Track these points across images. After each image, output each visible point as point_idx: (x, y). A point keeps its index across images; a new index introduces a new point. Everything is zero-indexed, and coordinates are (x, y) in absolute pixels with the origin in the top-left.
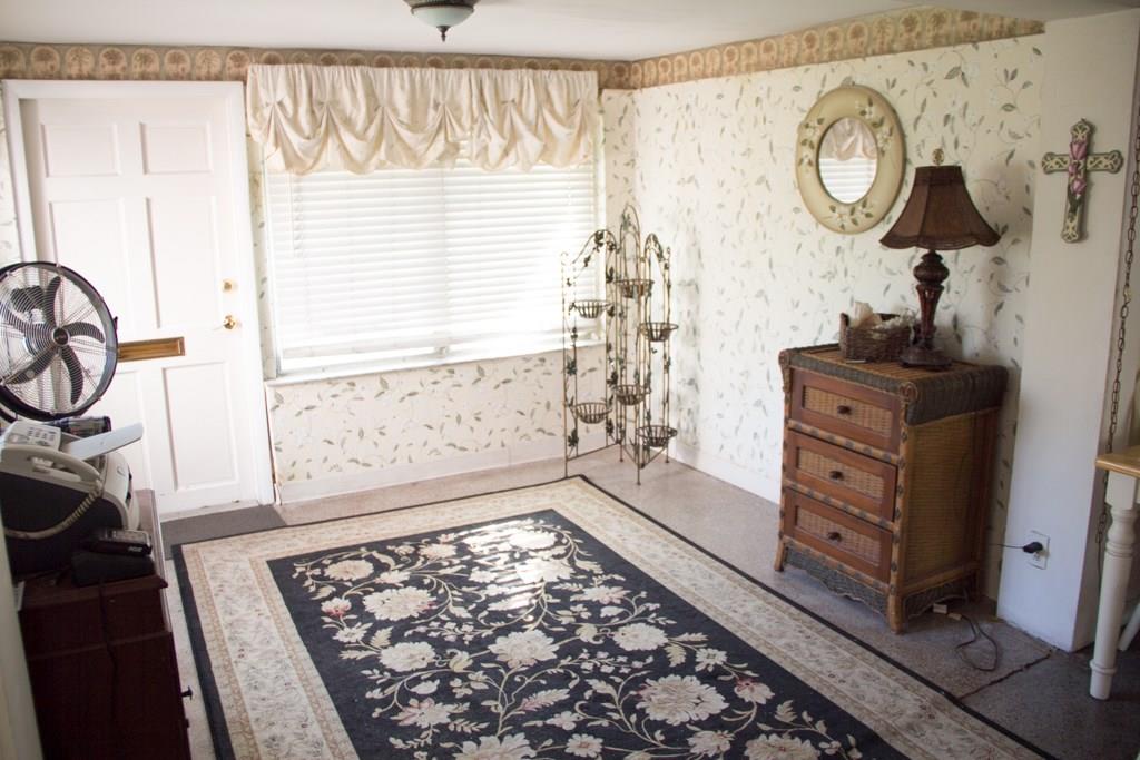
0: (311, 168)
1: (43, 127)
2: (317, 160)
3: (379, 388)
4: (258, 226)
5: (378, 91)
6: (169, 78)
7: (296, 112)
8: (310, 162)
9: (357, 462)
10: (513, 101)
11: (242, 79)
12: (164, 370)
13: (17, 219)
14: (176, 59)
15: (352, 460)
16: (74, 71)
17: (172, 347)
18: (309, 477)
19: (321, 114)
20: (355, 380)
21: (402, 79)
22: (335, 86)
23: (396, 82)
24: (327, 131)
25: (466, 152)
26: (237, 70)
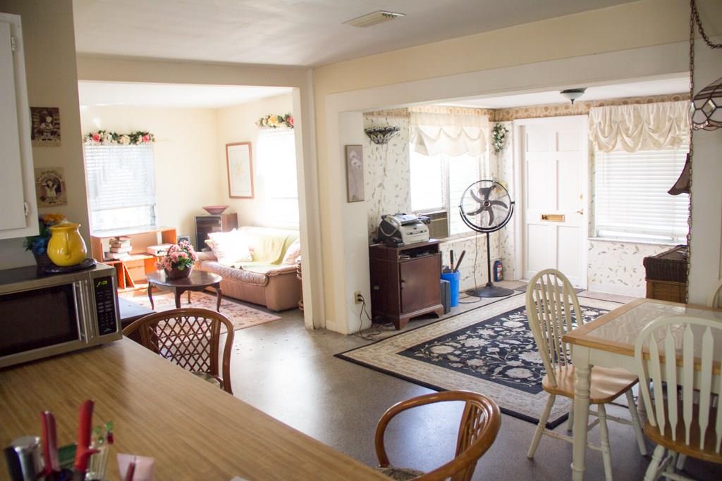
0: (611, 150)
1: (527, 135)
2: (614, 147)
3: (635, 250)
5: (641, 114)
6: (564, 115)
7: (605, 127)
8: (611, 147)
9: (622, 281)
11: (588, 113)
12: (558, 227)
13: (513, 166)
15: (620, 280)
16: (534, 115)
17: (560, 218)
18: (601, 282)
19: (615, 127)
20: (624, 244)
21: (653, 109)
22: (622, 114)
23: (650, 110)
24: (617, 134)
25: (684, 142)
26: (587, 110)
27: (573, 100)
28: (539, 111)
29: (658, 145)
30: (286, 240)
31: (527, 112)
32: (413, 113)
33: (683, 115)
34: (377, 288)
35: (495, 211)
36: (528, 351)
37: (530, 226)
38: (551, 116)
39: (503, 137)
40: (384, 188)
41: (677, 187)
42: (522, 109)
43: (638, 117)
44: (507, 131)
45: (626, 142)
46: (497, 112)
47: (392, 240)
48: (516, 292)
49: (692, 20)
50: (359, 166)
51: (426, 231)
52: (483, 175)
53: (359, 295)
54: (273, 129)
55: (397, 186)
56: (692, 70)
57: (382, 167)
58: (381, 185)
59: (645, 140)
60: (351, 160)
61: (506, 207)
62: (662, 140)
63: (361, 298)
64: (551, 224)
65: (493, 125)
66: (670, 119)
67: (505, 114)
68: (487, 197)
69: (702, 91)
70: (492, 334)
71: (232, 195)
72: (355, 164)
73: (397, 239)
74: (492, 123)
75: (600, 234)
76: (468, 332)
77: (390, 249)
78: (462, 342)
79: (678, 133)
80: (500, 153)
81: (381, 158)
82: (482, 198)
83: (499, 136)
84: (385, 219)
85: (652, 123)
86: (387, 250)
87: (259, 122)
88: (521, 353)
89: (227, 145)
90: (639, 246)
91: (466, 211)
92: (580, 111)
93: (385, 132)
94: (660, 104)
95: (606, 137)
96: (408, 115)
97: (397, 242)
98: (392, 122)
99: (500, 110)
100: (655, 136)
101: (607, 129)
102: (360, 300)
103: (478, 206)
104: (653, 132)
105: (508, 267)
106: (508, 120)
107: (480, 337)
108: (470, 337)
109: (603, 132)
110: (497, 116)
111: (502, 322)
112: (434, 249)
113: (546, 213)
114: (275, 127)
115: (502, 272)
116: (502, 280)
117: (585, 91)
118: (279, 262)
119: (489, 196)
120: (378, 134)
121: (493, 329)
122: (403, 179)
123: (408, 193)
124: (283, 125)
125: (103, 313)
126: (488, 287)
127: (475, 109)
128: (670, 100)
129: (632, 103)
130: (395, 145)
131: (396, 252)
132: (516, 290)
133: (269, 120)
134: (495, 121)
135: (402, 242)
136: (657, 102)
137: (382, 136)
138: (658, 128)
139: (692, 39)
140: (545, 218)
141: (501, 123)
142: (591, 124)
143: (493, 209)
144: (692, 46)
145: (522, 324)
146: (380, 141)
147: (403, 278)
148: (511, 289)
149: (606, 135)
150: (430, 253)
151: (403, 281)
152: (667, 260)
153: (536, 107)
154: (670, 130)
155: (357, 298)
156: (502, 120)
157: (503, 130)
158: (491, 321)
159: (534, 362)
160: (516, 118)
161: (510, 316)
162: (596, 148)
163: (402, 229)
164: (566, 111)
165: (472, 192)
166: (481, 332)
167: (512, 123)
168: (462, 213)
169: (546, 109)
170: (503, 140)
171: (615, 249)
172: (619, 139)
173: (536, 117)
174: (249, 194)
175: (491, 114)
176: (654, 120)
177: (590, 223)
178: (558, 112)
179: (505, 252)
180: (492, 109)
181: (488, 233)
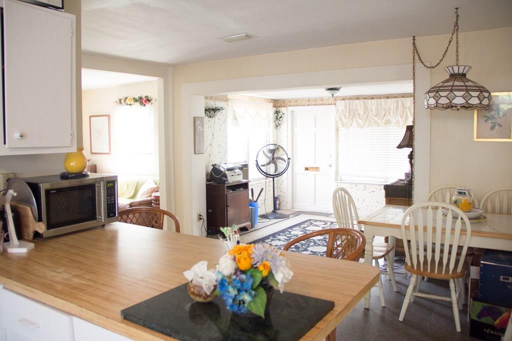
0: (349, 127)
2: (351, 125)
3: (364, 188)
4: (337, 141)
5: (368, 106)
6: (320, 105)
7: (346, 112)
8: (349, 125)
10: (409, 107)
11: (335, 104)
12: (315, 175)
14: (322, 100)
16: (301, 104)
17: (317, 169)
19: (352, 113)
21: (375, 103)
22: (356, 105)
23: (373, 104)
24: (353, 117)
25: (392, 123)
26: (335, 103)
27: (333, 95)
28: (304, 101)
29: (377, 124)
30: (137, 183)
31: (297, 103)
32: (230, 99)
33: (392, 107)
34: (210, 211)
35: (278, 164)
36: (312, 246)
37: (297, 175)
38: (312, 105)
39: (281, 117)
40: (212, 147)
41: (402, 144)
42: (293, 100)
43: (366, 108)
44: (283, 114)
45: (358, 122)
46: (277, 102)
47: (221, 179)
48: (291, 216)
49: (414, 53)
50: (202, 131)
51: (241, 174)
52: (268, 141)
53: (200, 216)
54: (129, 106)
55: (220, 146)
56: (414, 79)
57: (212, 133)
58: (210, 144)
59: (370, 121)
60: (197, 127)
61: (285, 161)
62: (380, 121)
63: (202, 217)
64: (310, 173)
65: (275, 109)
66: (384, 109)
67: (282, 103)
68: (273, 155)
69: (432, 88)
70: (286, 238)
71: (93, 152)
72: (200, 129)
73: (225, 179)
74: (274, 108)
75: (342, 179)
76: (271, 238)
77: (219, 185)
78: (270, 243)
79: (389, 117)
80: (279, 128)
81: (211, 127)
82: (270, 155)
83: (278, 116)
84: (216, 166)
85: (374, 111)
86: (218, 186)
87: (118, 101)
88: (308, 247)
89: (90, 117)
90: (366, 185)
91: (260, 164)
92: (330, 102)
93: (215, 110)
94: (379, 100)
95: (347, 119)
96: (227, 100)
97: (225, 181)
98: (218, 104)
99: (278, 100)
100: (376, 119)
101: (347, 114)
102: (200, 219)
103: (268, 161)
104: (375, 116)
105: (283, 201)
106: (284, 107)
107: (280, 240)
108: (273, 240)
109: (345, 116)
110: (277, 104)
111: (290, 232)
112: (245, 186)
113: (307, 166)
114: (130, 105)
115: (279, 204)
116: (279, 209)
117: (341, 90)
118: (134, 196)
119: (274, 154)
120: (211, 111)
121: (286, 235)
122: (223, 141)
123: (226, 151)
124: (138, 104)
125: (110, 204)
126: (273, 213)
127: (264, 99)
128: (384, 98)
129: (362, 99)
130: (219, 119)
131: (224, 186)
132: (291, 214)
133: (127, 100)
134: (275, 107)
135: (227, 181)
136: (376, 99)
137: (213, 112)
138: (377, 114)
139: (414, 63)
140: (307, 169)
141: (279, 109)
142: (337, 111)
143: (277, 163)
144: (414, 66)
145: (302, 233)
146: (212, 116)
147: (228, 204)
148: (288, 214)
149: (347, 117)
150: (244, 188)
151: (228, 206)
152: (397, 186)
153: (302, 100)
154: (384, 116)
155: (199, 217)
156: (280, 107)
157: (281, 113)
158: (283, 231)
159: (319, 251)
160: (289, 106)
161: (293, 229)
162: (340, 125)
163: (227, 172)
164: (321, 102)
165: (264, 152)
166: (279, 237)
167: (287, 109)
168: (257, 165)
169: (309, 100)
170: (281, 119)
171: (352, 188)
172: (354, 119)
173: (302, 106)
174: (108, 152)
175: (273, 102)
176: (375, 109)
177: (336, 172)
178: (317, 103)
179: (281, 192)
180: (274, 100)
181: (273, 178)
